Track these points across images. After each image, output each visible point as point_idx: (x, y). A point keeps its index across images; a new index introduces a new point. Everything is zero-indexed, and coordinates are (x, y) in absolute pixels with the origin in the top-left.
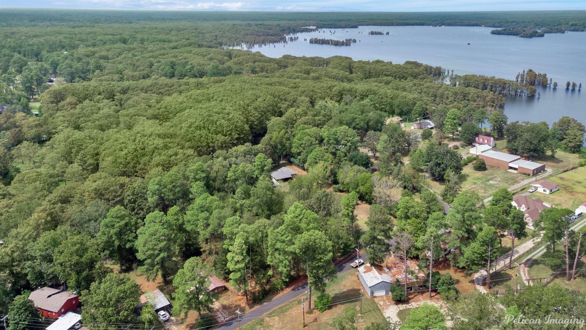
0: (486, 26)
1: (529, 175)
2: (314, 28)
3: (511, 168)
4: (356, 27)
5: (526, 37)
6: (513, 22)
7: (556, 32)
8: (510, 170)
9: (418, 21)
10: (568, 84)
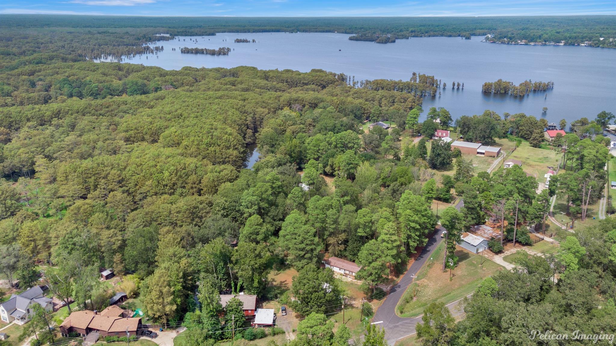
0: (338, 32)
1: (494, 157)
2: (168, 35)
3: (478, 153)
4: (213, 34)
5: (382, 43)
6: (361, 28)
7: (402, 38)
8: (478, 155)
9: (273, 28)
10: (454, 84)
